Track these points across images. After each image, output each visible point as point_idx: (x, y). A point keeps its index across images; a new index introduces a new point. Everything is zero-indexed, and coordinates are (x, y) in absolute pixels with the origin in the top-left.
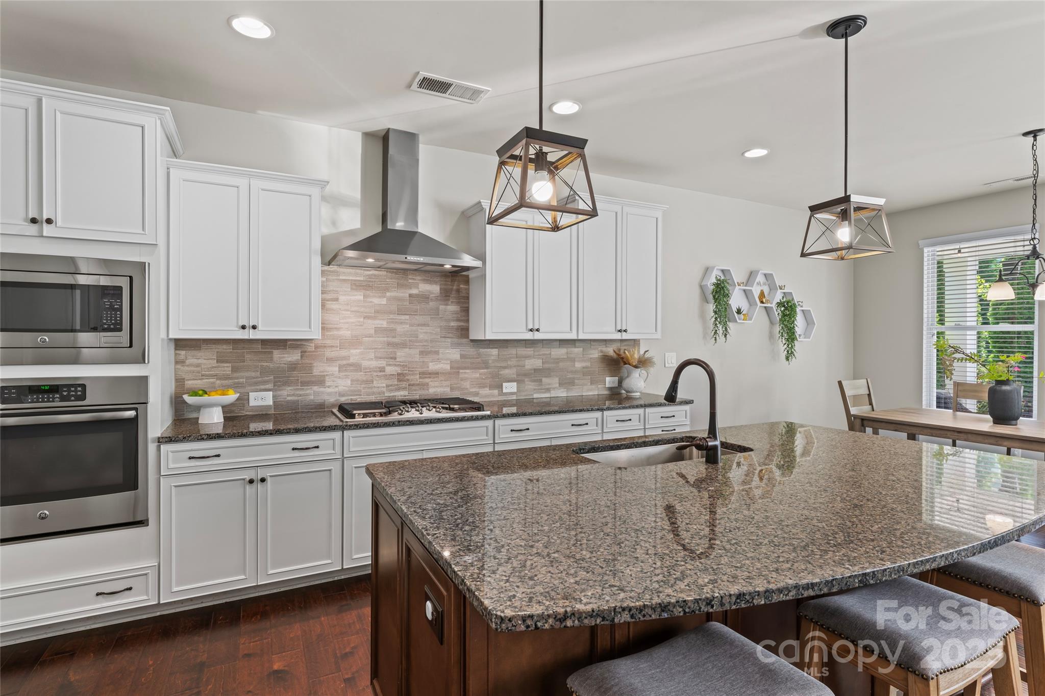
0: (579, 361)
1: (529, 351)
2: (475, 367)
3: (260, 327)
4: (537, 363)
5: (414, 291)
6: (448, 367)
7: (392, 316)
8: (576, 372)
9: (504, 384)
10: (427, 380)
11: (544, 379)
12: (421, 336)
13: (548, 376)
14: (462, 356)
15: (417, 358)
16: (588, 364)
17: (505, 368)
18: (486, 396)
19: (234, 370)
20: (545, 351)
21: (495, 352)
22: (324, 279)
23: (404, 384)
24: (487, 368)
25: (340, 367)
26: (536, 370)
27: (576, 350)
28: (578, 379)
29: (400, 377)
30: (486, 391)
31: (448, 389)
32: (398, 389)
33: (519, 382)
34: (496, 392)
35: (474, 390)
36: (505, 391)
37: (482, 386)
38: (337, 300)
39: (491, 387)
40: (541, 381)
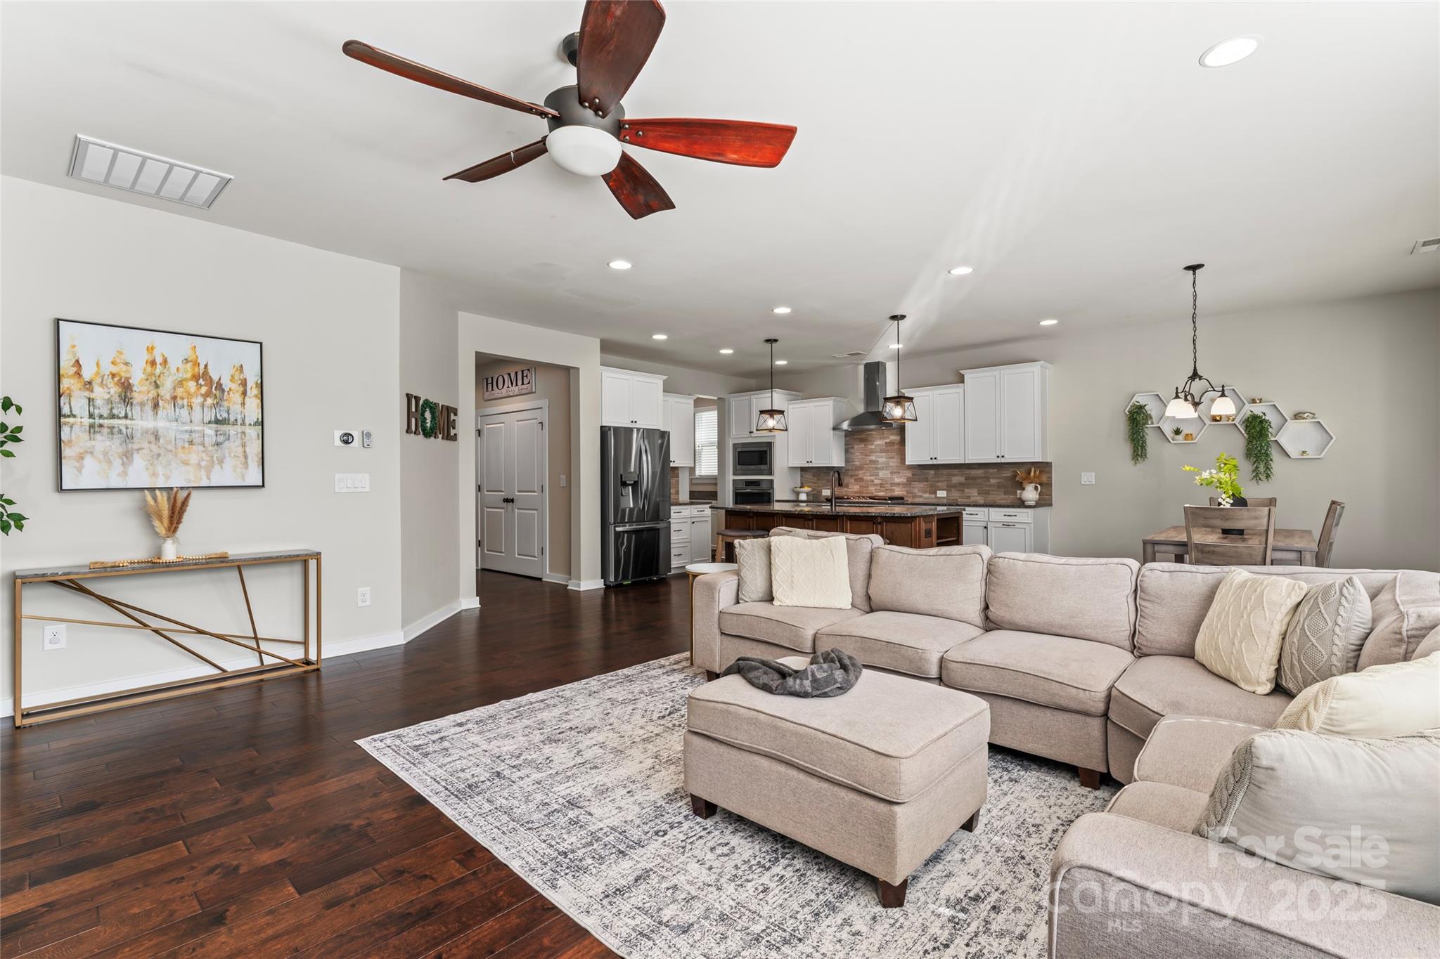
0: (993, 478)
1: (955, 471)
2: (920, 481)
3: (813, 462)
4: (962, 479)
5: (887, 441)
6: (905, 481)
7: (878, 454)
8: (991, 486)
9: (938, 492)
10: (893, 488)
11: (966, 490)
12: (891, 464)
13: (969, 488)
14: (913, 475)
15: (889, 476)
16: (1002, 480)
17: (938, 482)
18: (927, 498)
19: (818, 480)
20: (967, 471)
21: (932, 472)
22: (848, 439)
23: (882, 489)
24: (927, 481)
25: (855, 479)
26: (961, 484)
27: (991, 471)
28: (992, 490)
29: (881, 485)
30: (927, 495)
31: (905, 493)
32: (880, 491)
33: (948, 491)
34: (933, 496)
35: (920, 494)
36: (938, 496)
37: (925, 492)
38: (853, 448)
39: (930, 493)
40: (963, 491)
